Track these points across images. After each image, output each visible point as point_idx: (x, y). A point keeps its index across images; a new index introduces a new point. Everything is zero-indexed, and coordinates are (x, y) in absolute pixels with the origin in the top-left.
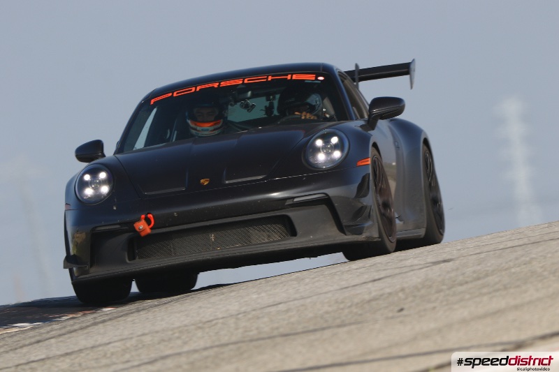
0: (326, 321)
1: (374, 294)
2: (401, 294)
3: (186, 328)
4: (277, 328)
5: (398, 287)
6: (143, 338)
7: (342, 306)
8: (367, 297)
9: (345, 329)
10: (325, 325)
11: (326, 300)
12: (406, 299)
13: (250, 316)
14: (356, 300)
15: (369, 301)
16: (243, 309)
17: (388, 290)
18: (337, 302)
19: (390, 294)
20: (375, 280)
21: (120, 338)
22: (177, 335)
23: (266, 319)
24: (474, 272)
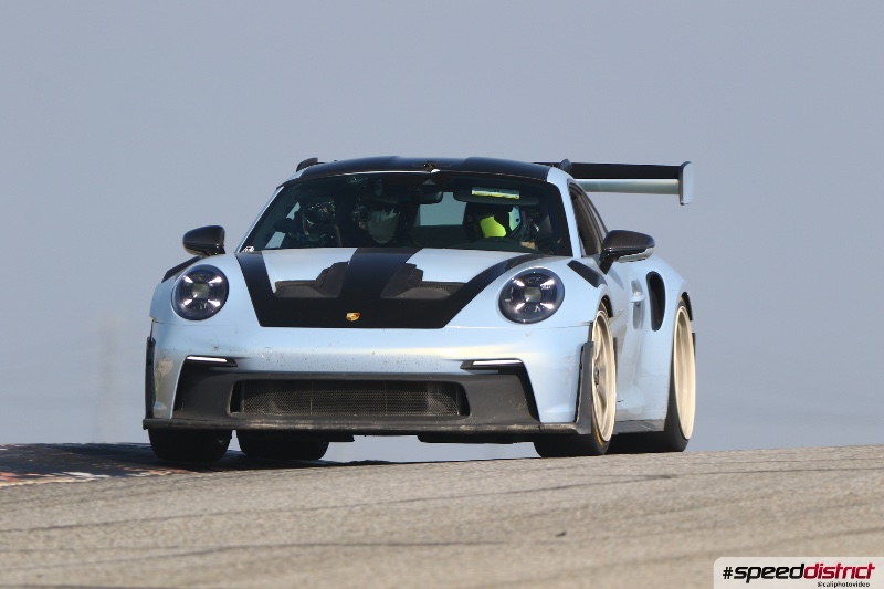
1: (545, 506)
7: (493, 516)
8: (534, 509)
11: (480, 506)
13: (369, 511)
14: (516, 512)
15: (532, 516)
17: (566, 505)
18: (492, 510)
19: (566, 510)
21: (187, 512)
23: (387, 519)
24: (692, 498)
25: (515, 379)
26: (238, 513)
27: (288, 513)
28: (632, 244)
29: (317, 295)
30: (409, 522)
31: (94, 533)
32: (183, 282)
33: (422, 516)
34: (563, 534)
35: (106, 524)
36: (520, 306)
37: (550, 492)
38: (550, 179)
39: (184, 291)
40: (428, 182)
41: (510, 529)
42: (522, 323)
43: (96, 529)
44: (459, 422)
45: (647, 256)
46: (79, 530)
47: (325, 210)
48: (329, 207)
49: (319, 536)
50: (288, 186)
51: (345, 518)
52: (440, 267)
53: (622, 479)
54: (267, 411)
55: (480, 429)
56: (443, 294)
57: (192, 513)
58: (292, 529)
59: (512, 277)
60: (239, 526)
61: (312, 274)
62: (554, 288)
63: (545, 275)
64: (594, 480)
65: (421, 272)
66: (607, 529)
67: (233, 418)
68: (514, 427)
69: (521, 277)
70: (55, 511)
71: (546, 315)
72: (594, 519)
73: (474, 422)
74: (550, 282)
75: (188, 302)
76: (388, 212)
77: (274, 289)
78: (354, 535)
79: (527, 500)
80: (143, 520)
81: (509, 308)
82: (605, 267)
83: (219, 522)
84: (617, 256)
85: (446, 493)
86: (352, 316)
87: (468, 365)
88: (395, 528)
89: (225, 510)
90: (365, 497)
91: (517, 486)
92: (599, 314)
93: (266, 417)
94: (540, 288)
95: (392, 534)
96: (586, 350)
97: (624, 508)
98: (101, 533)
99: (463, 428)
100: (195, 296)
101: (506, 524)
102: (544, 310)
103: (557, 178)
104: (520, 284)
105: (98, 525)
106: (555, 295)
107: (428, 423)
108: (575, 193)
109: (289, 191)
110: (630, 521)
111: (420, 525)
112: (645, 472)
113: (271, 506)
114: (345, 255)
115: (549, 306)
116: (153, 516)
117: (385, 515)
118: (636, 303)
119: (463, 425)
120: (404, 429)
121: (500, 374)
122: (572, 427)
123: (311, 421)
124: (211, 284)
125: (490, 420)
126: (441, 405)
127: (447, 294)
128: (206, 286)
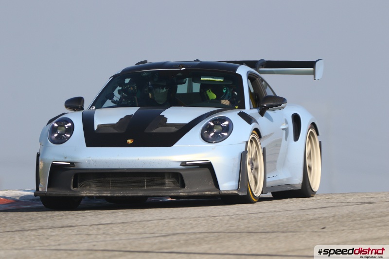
25: (207, 170)
26: (181, 218)
27: (203, 219)
28: (278, 102)
29: (115, 131)
30: (256, 223)
31: (118, 227)
32: (53, 125)
33: (262, 220)
34: (324, 228)
35: (123, 223)
36: (212, 134)
37: (319, 209)
38: (238, 72)
39: (54, 130)
40: (179, 74)
41: (301, 226)
42: (212, 143)
43: (119, 225)
44: (180, 191)
45: (282, 108)
46: (111, 226)
47: (132, 89)
48: (133, 87)
49: (217, 228)
50: (114, 77)
51: (228, 220)
52: (176, 116)
53: (351, 204)
54: (90, 187)
55: (190, 194)
56: (174, 129)
57: (161, 218)
58: (204, 226)
59: (208, 121)
60: (181, 224)
61: (115, 121)
62: (228, 126)
63: (224, 119)
64: (338, 204)
65: (166, 119)
66: (344, 226)
67: (74, 191)
68: (207, 193)
69: (213, 121)
70: (101, 217)
71: (225, 138)
72: (338, 221)
73: (187, 191)
74: (227, 123)
75: (56, 135)
76: (163, 89)
77: (96, 128)
78: (232, 228)
79: (308, 213)
80: (140, 221)
81: (205, 136)
82: (262, 113)
83: (173, 222)
84: (268, 108)
85: (273, 210)
86: (130, 141)
87: (184, 164)
88: (250, 225)
89: (175, 217)
90: (237, 211)
91: (304, 207)
92: (252, 136)
93: (89, 190)
94: (222, 126)
95: (249, 227)
96: (243, 155)
97: (351, 217)
98: (121, 227)
100: (59, 132)
101: (299, 224)
102: (223, 135)
103: (243, 71)
104: (212, 124)
105: (119, 223)
106: (228, 129)
107: (165, 192)
108: (252, 78)
109: (117, 80)
110: (354, 222)
111: (261, 224)
112: (361, 201)
113: (195, 215)
114: (132, 111)
115: (226, 134)
116: (145, 219)
117: (246, 219)
118: (283, 129)
119: (182, 193)
120: (153, 195)
121: (200, 167)
122: (236, 192)
123: (110, 192)
124: (67, 126)
125: (195, 190)
126: (171, 183)
127: (176, 130)
128: (63, 128)
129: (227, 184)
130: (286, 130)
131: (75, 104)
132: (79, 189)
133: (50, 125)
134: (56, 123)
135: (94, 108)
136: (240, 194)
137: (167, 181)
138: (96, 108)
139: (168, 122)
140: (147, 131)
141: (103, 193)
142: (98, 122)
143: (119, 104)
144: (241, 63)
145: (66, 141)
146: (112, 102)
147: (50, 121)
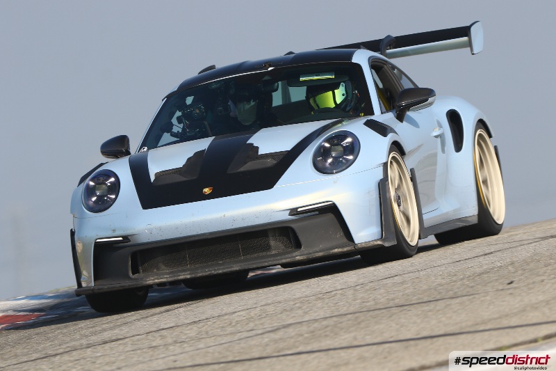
0: (440, 293)
1: (485, 267)
2: (510, 268)
3: (307, 299)
4: (393, 299)
5: (508, 260)
6: (267, 308)
9: (458, 300)
10: (438, 297)
11: (440, 273)
12: (516, 271)
15: (480, 274)
16: (361, 281)
18: (450, 275)
19: (500, 267)
20: (486, 255)
22: (297, 305)
23: (382, 291)
25: (331, 216)
28: (422, 96)
29: (182, 179)
32: (88, 185)
33: (405, 286)
34: (511, 283)
35: (195, 322)
36: (330, 160)
37: (482, 258)
38: (354, 60)
39: (90, 192)
40: (266, 78)
41: (472, 285)
42: (333, 173)
44: (294, 254)
45: (431, 104)
48: (200, 108)
50: (169, 97)
52: (270, 141)
54: (158, 269)
55: (310, 257)
56: (271, 162)
59: (321, 141)
61: (179, 163)
62: (352, 144)
63: (344, 135)
65: (257, 148)
67: (134, 279)
68: (336, 250)
69: (327, 140)
71: (351, 163)
73: (306, 252)
74: (349, 140)
75: (94, 199)
77: (152, 178)
80: (220, 316)
81: (320, 165)
84: (408, 107)
86: (207, 191)
87: (294, 212)
92: (391, 155)
93: (157, 274)
94: (342, 145)
96: (383, 185)
99: (298, 258)
100: (98, 194)
101: (467, 282)
102: (347, 160)
103: (361, 58)
104: (327, 145)
105: (190, 324)
106: (354, 149)
107: (272, 259)
108: (376, 66)
109: (174, 101)
114: (203, 144)
115: (351, 157)
118: (436, 137)
119: (299, 256)
120: (255, 266)
121: (320, 214)
122: (379, 243)
123: (189, 272)
124: (108, 183)
125: (317, 249)
126: (280, 245)
127: (275, 162)
128: (104, 186)
129: (365, 232)
130: (441, 136)
131: (116, 147)
132: (141, 275)
133: (83, 185)
134: (92, 180)
135: (146, 149)
136: (387, 244)
137: (272, 243)
138: (148, 150)
139: (261, 152)
140: (230, 171)
141: (179, 276)
142: (154, 170)
143: (183, 138)
144: (357, 46)
145: (112, 205)
146: (171, 135)
147: (83, 179)
